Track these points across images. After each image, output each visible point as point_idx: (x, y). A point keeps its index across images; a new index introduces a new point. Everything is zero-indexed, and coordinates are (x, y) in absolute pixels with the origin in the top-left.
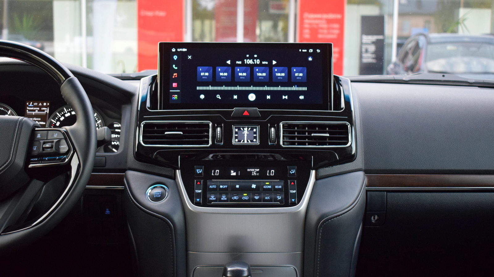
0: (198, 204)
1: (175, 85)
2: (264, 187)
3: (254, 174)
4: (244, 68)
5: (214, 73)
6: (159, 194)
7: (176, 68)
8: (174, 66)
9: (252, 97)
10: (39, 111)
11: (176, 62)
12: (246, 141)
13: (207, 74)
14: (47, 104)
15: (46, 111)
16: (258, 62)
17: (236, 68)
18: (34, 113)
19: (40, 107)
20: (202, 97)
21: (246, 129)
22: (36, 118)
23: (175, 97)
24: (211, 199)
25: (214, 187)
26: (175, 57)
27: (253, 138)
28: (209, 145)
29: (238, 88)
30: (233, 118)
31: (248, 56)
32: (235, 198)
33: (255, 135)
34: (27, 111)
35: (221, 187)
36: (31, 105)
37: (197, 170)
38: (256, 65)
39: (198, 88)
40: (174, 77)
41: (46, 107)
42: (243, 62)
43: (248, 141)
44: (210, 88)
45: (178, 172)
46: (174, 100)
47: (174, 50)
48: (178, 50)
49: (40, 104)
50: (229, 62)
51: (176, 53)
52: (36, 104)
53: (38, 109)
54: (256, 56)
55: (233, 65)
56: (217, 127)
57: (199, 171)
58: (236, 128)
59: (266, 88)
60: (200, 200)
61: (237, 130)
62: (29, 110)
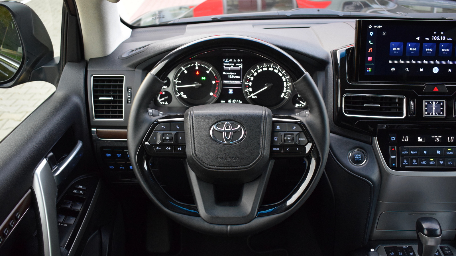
0: (393, 168)
1: (370, 59)
2: (447, 153)
3: (437, 140)
4: (431, 44)
5: (405, 49)
6: (359, 157)
7: (372, 43)
8: (370, 41)
9: (436, 70)
10: (234, 66)
11: (371, 38)
12: (434, 114)
13: (398, 49)
14: (240, 60)
15: (240, 67)
16: (444, 38)
17: (424, 43)
18: (230, 68)
19: (235, 63)
20: (393, 69)
21: (434, 103)
22: (232, 72)
23: (370, 70)
24: (404, 164)
25: (406, 152)
26: (371, 34)
27: (440, 110)
28: (403, 117)
29: (425, 62)
30: (425, 93)
31: (435, 33)
32: (424, 162)
33: (442, 108)
34: (224, 66)
35: (412, 152)
36: (227, 61)
37: (392, 138)
38: (442, 41)
39: (390, 62)
40: (369, 52)
41: (240, 63)
42: (431, 38)
43: (436, 114)
44: (401, 62)
45: (376, 140)
46: (369, 72)
47: (370, 27)
48: (374, 27)
49: (235, 61)
50: (418, 38)
51: (373, 30)
52: (231, 60)
53: (233, 64)
54: (442, 33)
55: (422, 41)
56: (410, 101)
57: (393, 139)
58: (426, 102)
59: (449, 62)
60: (395, 165)
61: (426, 104)
62: (226, 66)
